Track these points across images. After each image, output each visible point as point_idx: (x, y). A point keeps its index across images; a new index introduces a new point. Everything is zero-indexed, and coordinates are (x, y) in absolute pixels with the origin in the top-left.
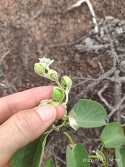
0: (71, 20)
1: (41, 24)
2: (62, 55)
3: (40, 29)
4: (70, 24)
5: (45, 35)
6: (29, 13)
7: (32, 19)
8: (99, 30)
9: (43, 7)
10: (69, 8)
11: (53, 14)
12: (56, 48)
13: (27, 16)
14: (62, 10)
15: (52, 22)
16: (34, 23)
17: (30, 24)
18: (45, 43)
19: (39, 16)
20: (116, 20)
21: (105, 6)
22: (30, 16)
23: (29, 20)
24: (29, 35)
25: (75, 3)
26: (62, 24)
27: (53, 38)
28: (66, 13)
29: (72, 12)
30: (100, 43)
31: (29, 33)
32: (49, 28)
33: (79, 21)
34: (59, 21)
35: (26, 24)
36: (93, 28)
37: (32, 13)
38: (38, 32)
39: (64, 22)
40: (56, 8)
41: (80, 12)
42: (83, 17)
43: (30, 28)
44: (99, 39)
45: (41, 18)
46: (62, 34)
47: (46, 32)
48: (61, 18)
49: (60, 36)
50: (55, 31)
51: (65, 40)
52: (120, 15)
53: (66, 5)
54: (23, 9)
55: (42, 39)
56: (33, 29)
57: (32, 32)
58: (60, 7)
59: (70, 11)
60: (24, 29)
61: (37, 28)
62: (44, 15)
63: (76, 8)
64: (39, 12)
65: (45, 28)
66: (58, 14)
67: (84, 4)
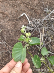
0: (20, 21)
1: (9, 24)
2: (19, 33)
3: (9, 25)
4: (20, 23)
5: (12, 27)
6: (4, 20)
7: (5, 22)
8: (31, 23)
9: (9, 17)
10: (19, 17)
11: (13, 20)
12: (17, 31)
13: (3, 21)
14: (16, 18)
15: (13, 22)
16: (6, 23)
17: (5, 24)
18: (12, 30)
19: (8, 21)
20: (36, 19)
21: (31, 15)
22: (4, 21)
24: (5, 28)
25: (21, 15)
26: (17, 23)
27: (15, 28)
28: (18, 19)
29: (20, 18)
30: (32, 28)
31: (5, 27)
32: (13, 25)
33: (23, 21)
34: (16, 22)
35: (3, 24)
36: (29, 23)
37: (5, 20)
38: (9, 27)
39: (18, 22)
40: (14, 17)
41: (23, 18)
42: (24, 20)
43: (5, 25)
44: (31, 26)
45: (9, 21)
46: (18, 26)
47: (12, 26)
48: (16, 21)
49: (17, 27)
50: (15, 26)
51: (20, 28)
52: (37, 18)
53: (18, 16)
54: (1, 19)
55: (11, 29)
56: (6, 26)
57: (6, 27)
58: (16, 17)
59: (19, 18)
60: (3, 26)
61: (8, 25)
62: (10, 20)
63: (21, 17)
64: (8, 19)
65: (11, 25)
66: (15, 19)
67: (24, 15)
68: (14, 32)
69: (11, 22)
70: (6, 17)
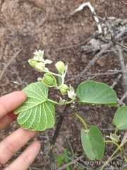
0: (75, 24)
1: (46, 31)
2: (69, 57)
3: (46, 35)
4: (74, 28)
5: (51, 40)
6: (35, 21)
7: (37, 27)
8: (103, 30)
9: (47, 14)
10: (72, 13)
11: (57, 20)
12: (62, 51)
13: (33, 24)
14: (66, 16)
15: (57, 27)
16: (40, 30)
17: (37, 31)
18: (52, 48)
19: (44, 23)
20: (119, 20)
21: (107, 7)
22: (36, 24)
23: (34, 28)
24: (36, 41)
25: (77, 8)
26: (66, 29)
27: (59, 42)
28: (70, 18)
29: (75, 16)
30: (105, 43)
31: (36, 39)
32: (55, 33)
33: (82, 24)
34: (64, 25)
35: (32, 31)
36: (97, 29)
37: (37, 21)
38: (45, 38)
39: (68, 26)
40: (60, 14)
41: (83, 15)
42: (86, 20)
43: (37, 34)
44: (103, 39)
45: (46, 25)
46: (67, 38)
47: (52, 37)
48: (65, 23)
49: (66, 40)
50: (61, 36)
51: (71, 43)
52: (121, 15)
53: (69, 10)
54: (29, 17)
55: (49, 44)
56: (39, 36)
57: (39, 39)
58: (64, 13)
59: (73, 16)
60: (30, 36)
61: (44, 34)
62: (49, 21)
63: (78, 12)
64: (44, 20)
65: (51, 34)
66: (62, 19)
67: (86, 8)
68: (56, 52)
69: (50, 27)
70: (40, 13)
